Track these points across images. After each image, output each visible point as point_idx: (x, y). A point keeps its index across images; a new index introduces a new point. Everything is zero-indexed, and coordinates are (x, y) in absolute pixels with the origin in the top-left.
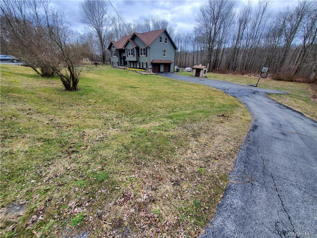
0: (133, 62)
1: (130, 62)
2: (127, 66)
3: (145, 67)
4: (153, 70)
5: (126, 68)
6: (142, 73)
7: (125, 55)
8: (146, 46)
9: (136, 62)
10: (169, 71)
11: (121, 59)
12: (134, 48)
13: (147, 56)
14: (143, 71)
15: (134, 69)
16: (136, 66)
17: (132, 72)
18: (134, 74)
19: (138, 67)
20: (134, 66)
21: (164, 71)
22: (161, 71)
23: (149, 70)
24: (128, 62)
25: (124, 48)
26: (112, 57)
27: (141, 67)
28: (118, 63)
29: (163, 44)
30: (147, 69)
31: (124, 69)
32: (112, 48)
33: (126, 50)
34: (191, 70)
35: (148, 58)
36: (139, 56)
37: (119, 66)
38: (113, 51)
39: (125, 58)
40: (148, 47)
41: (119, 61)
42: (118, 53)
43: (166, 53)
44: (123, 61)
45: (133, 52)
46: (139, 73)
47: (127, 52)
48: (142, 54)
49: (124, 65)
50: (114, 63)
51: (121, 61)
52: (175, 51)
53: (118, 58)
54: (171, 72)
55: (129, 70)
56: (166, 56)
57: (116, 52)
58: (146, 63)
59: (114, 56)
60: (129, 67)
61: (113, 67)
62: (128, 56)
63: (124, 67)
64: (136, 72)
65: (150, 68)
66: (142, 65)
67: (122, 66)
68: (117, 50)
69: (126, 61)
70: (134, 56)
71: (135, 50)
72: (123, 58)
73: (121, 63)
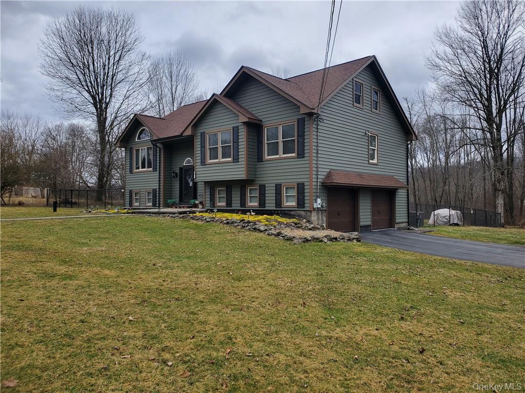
0: (229, 185)
1: (212, 185)
2: (196, 206)
3: (290, 203)
4: (329, 218)
5: (194, 212)
6: (288, 232)
7: (188, 162)
8: (303, 110)
9: (242, 185)
10: (391, 223)
11: (168, 177)
12: (236, 131)
13: (301, 155)
14: (287, 225)
15: (236, 217)
16: (243, 203)
17: (227, 227)
18: (241, 237)
19: (254, 204)
20: (229, 204)
21: (373, 221)
22: (362, 224)
23: (314, 217)
24: (201, 188)
25: (189, 132)
26: (131, 172)
27: (270, 205)
28: (154, 196)
29: (365, 110)
30: (303, 213)
31: (183, 217)
32: (136, 141)
33: (200, 137)
34: (458, 217)
35: (308, 162)
36: (260, 159)
37: (157, 205)
38: (138, 151)
39: (190, 174)
40: (310, 115)
41: (159, 186)
42: (158, 154)
43: (376, 148)
44: (178, 184)
45: (230, 146)
46: (269, 235)
47: (203, 146)
48: (274, 149)
49: (181, 200)
50: (137, 194)
51: (170, 184)
52: (407, 141)
53: (158, 174)
54: (397, 226)
55: (208, 220)
56: (379, 161)
57: (151, 152)
58: (298, 184)
59: (141, 170)
60: (208, 206)
61: (129, 211)
62: (205, 162)
63: (184, 207)
64: (250, 227)
65: (319, 206)
66: (274, 195)
67: (173, 205)
68: (158, 144)
69: (191, 184)
70: (236, 160)
71: (243, 133)
72: (178, 174)
73: (168, 194)
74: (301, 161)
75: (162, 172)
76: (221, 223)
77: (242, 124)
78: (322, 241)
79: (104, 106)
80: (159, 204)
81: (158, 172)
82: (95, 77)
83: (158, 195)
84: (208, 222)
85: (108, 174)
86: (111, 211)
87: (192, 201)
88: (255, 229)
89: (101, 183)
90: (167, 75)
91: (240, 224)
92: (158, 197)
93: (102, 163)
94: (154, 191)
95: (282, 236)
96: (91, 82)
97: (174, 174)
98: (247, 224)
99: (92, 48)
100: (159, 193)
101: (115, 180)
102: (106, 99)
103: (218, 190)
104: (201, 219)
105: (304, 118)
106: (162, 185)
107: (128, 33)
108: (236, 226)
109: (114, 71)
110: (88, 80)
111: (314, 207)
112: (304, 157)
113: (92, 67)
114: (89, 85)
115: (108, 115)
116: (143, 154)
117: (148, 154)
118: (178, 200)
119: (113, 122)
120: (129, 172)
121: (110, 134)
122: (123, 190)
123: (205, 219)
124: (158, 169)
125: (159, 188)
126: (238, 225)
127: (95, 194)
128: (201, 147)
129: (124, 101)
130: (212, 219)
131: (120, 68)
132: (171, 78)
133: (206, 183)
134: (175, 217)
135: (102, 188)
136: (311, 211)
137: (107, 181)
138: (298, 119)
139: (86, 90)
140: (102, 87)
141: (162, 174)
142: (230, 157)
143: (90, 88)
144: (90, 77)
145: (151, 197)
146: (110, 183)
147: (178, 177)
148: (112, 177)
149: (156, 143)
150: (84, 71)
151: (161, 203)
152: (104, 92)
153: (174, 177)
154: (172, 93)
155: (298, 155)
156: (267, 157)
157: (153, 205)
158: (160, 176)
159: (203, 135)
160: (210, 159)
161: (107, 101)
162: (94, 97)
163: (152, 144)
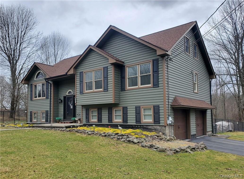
0: (100, 108)
1: (87, 108)
2: (75, 122)
3: (147, 120)
4: (174, 131)
6: (159, 144)
9: (110, 107)
10: (204, 132)
11: (57, 101)
12: (106, 69)
14: (153, 138)
16: (110, 120)
17: (105, 139)
19: (118, 121)
20: (100, 120)
21: (197, 131)
22: (192, 133)
23: (167, 131)
24: (79, 110)
25: (71, 72)
27: (132, 121)
28: (47, 115)
29: (191, 57)
30: (158, 127)
31: (70, 130)
32: (35, 80)
33: (79, 75)
34: (231, 126)
35: (162, 90)
36: (123, 89)
37: (49, 121)
38: (36, 86)
39: (71, 100)
40: (163, 56)
41: (50, 108)
42: (49, 88)
43: (197, 83)
44: (63, 107)
45: (102, 80)
46: (144, 147)
47: (81, 82)
48: (134, 82)
49: (65, 118)
50: (35, 114)
51: (57, 108)
52: (210, 79)
53: (49, 101)
54: (207, 134)
55: (89, 133)
56: (199, 91)
57: (45, 87)
58: (154, 107)
59: (38, 98)
60: (84, 122)
61: (30, 126)
62: (82, 92)
63: (67, 123)
64: (124, 139)
65: (171, 123)
66: (135, 114)
67: (60, 121)
68: (49, 81)
69: (72, 107)
70: (106, 90)
71: (111, 71)
72: (63, 100)
73: (56, 114)
74: (156, 90)
75: (52, 99)
76: (100, 135)
77: (110, 65)
78: (187, 152)
79: (15, 61)
80: (50, 120)
81: (49, 99)
82: (10, 44)
83: (49, 114)
84: (89, 134)
85: (17, 101)
86: (18, 126)
87: (73, 118)
88: (129, 141)
89: (13, 107)
90: (52, 45)
91: (115, 137)
92: (49, 116)
93: (13, 95)
94: (47, 112)
95: (155, 148)
96: (7, 48)
97: (60, 101)
98: (121, 137)
99: (8, 28)
100: (50, 113)
101: (21, 105)
102: (16, 58)
103: (92, 111)
104: (84, 132)
105: (158, 59)
106: (52, 107)
107: (30, 19)
108: (112, 138)
109: (21, 41)
110: (5, 47)
111: (168, 123)
112: (158, 87)
113: (8, 39)
114: (6, 49)
115: (17, 66)
116: (39, 88)
117: (43, 88)
118: (62, 117)
119: (20, 71)
120: (30, 100)
121: (18, 78)
122: (26, 112)
123: (87, 133)
124: (49, 98)
125: (50, 110)
126: (114, 138)
127: (9, 114)
128: (80, 82)
129: (27, 59)
130: (93, 132)
131: (25, 40)
132: (55, 47)
133: (82, 106)
134: (63, 131)
135: (13, 110)
136: (165, 126)
137: (16, 106)
138: (153, 60)
139: (4, 52)
140: (14, 51)
141: (52, 101)
142: (102, 88)
143: (7, 51)
144: (6, 45)
145: (44, 115)
146: (18, 107)
147: (63, 102)
148: (19, 103)
149: (48, 80)
150: (3, 41)
151: (51, 119)
152: (15, 53)
153: (60, 102)
154: (55, 55)
155: (154, 85)
156: (128, 88)
157: (46, 121)
158: (50, 102)
159: (81, 73)
160: (86, 90)
161: (17, 59)
162: (9, 57)
163: (46, 81)
